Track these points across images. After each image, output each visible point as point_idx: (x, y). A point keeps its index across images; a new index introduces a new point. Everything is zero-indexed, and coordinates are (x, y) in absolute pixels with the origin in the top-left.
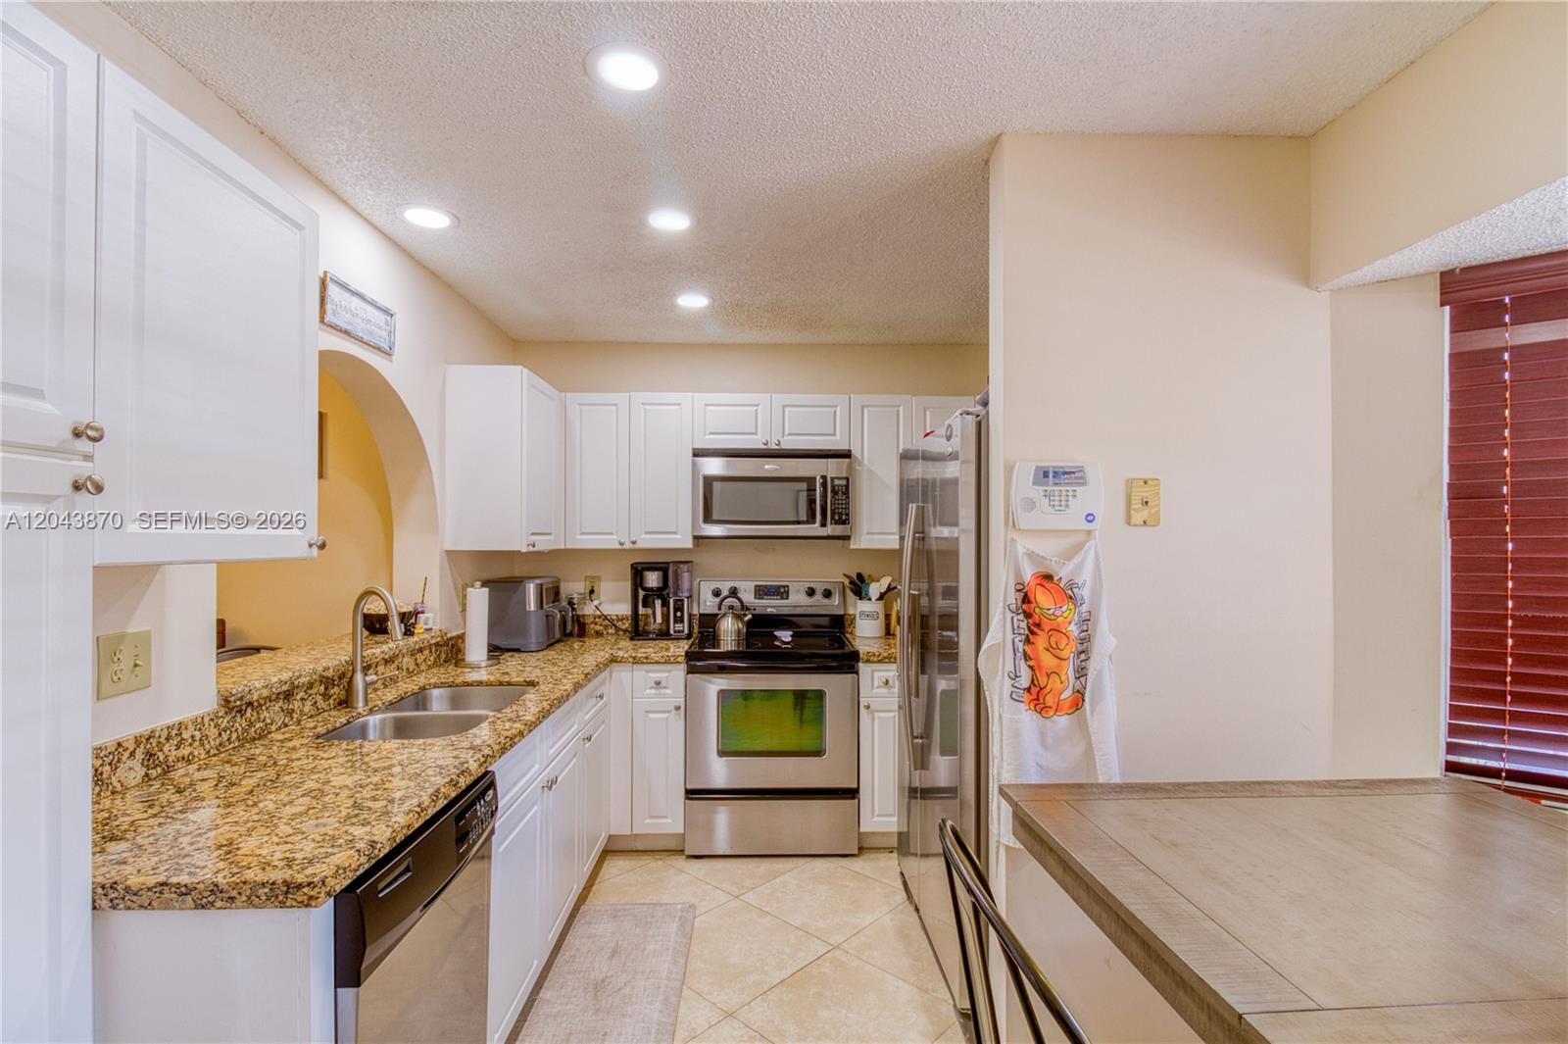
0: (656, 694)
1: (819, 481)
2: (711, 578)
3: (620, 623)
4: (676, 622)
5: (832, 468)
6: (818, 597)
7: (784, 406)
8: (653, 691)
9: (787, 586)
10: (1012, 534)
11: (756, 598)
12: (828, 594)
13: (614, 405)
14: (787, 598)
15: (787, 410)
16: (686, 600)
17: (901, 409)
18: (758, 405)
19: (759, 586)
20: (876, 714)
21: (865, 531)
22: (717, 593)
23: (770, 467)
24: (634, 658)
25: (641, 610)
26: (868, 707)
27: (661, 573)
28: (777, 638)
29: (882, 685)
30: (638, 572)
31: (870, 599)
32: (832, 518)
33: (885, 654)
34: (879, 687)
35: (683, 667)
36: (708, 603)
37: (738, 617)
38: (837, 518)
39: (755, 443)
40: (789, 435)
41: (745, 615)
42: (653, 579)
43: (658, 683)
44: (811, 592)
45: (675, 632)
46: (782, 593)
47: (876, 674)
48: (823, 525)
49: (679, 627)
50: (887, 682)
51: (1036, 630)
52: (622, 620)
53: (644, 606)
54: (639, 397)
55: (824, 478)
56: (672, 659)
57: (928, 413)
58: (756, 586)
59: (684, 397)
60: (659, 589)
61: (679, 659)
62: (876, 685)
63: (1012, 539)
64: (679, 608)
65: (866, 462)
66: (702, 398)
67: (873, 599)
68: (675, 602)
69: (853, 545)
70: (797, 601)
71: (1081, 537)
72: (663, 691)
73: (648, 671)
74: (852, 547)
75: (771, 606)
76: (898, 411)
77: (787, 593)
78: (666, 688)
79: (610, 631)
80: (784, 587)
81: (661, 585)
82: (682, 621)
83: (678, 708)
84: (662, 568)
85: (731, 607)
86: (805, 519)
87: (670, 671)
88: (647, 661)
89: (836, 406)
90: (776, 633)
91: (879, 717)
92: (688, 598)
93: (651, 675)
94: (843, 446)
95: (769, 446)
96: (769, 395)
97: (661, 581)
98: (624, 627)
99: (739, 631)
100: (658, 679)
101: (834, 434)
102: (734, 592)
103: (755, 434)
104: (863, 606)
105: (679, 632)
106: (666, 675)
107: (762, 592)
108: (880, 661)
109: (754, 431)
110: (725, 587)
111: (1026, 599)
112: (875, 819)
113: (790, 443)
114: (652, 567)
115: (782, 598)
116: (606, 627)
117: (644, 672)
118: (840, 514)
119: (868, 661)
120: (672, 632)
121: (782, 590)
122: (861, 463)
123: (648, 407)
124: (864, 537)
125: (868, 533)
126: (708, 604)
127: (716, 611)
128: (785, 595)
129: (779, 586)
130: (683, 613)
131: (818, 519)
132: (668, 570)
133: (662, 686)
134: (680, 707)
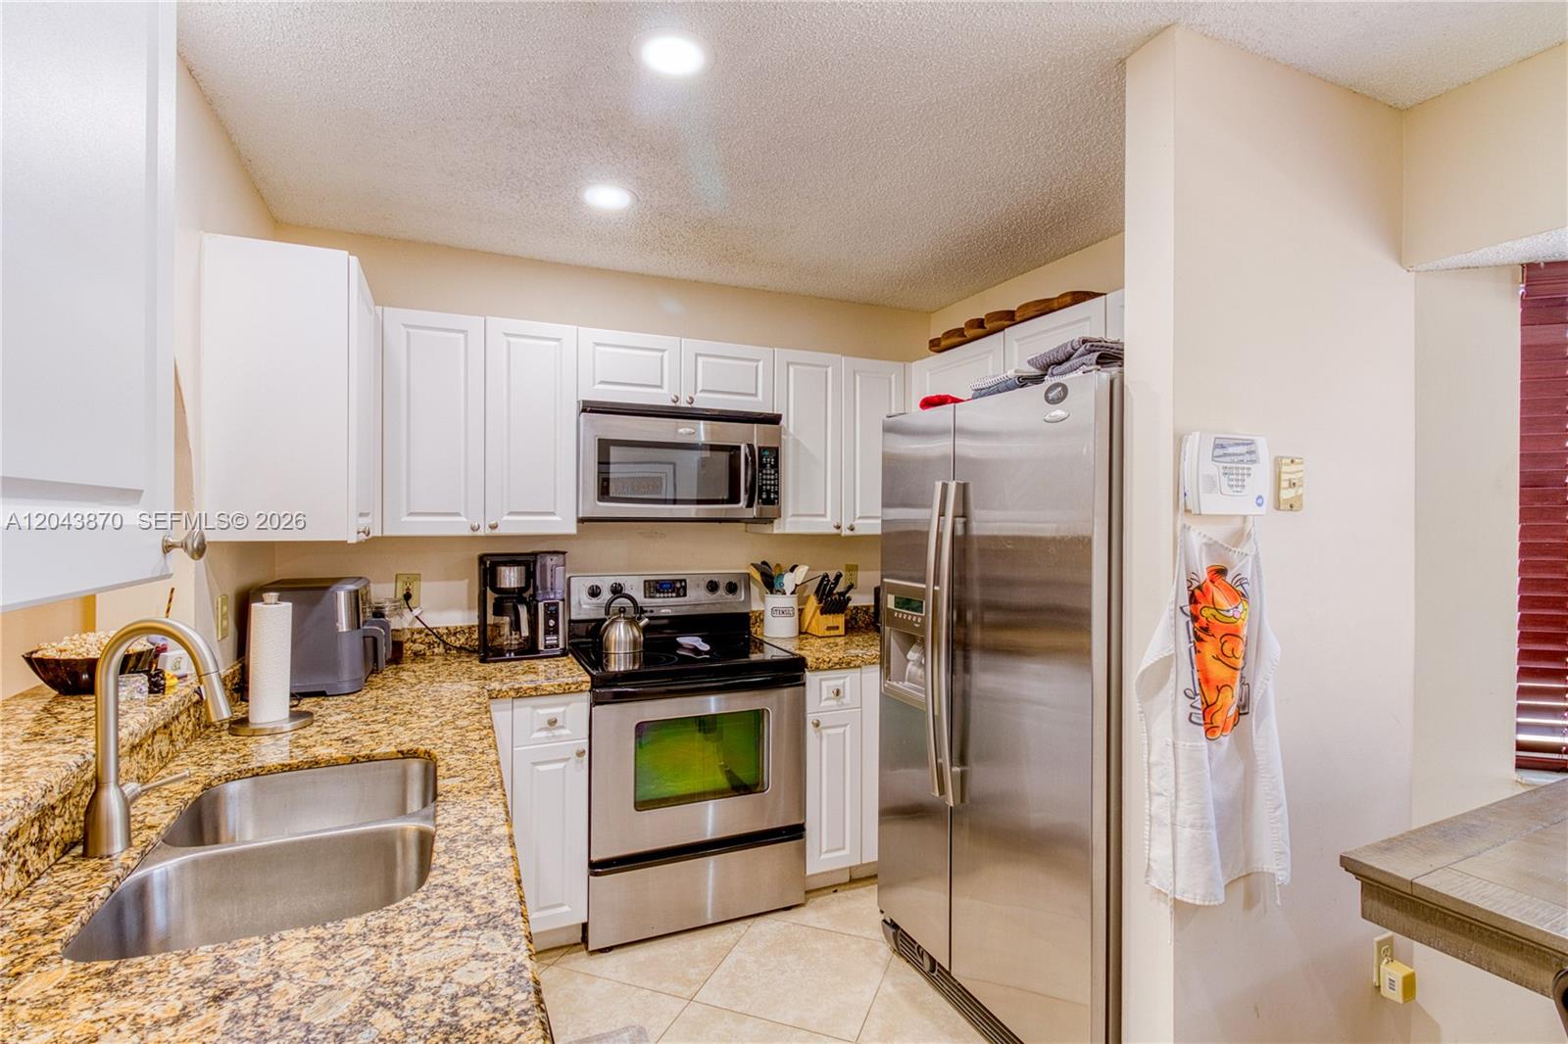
0: (547, 737)
1: (744, 448)
2: (584, 571)
3: (453, 638)
4: (547, 632)
5: (757, 435)
6: (721, 592)
7: (697, 355)
8: (543, 734)
9: (685, 581)
10: (1182, 519)
11: (645, 597)
12: (732, 588)
13: (462, 332)
14: (685, 595)
15: (700, 360)
16: (561, 603)
17: (830, 370)
18: (663, 351)
19: (649, 581)
20: (824, 732)
21: (790, 513)
22: (594, 592)
23: (684, 430)
24: (517, 691)
25: (491, 619)
26: (817, 725)
27: (523, 568)
28: (680, 646)
29: (832, 695)
30: (489, 568)
31: (784, 593)
32: (760, 497)
33: (836, 660)
34: (827, 699)
35: (586, 697)
36: (585, 606)
37: (632, 622)
38: (764, 496)
39: (662, 398)
40: (702, 391)
41: (640, 619)
42: (510, 577)
43: (553, 723)
44: (713, 587)
45: (546, 647)
46: (679, 589)
47: (824, 684)
48: (750, 505)
49: (552, 639)
50: (838, 693)
51: (1202, 635)
52: (455, 634)
53: (496, 613)
54: (498, 324)
55: (751, 446)
56: (573, 687)
57: (858, 378)
58: (645, 581)
59: (566, 331)
60: (521, 590)
61: (583, 687)
62: (824, 697)
63: (1184, 526)
64: (552, 613)
65: (791, 430)
66: (591, 334)
67: (788, 593)
68: (547, 606)
69: (779, 528)
70: (696, 599)
72: (557, 732)
73: (535, 707)
74: (775, 532)
75: (666, 606)
76: (826, 373)
77: (685, 588)
78: (562, 727)
79: (436, 650)
80: (681, 581)
81: (523, 585)
82: (556, 631)
83: (580, 754)
84: (527, 564)
85: (622, 610)
86: (727, 497)
87: (567, 704)
88: (537, 692)
89: (758, 361)
90: (679, 639)
91: (828, 735)
92: (563, 600)
93: (541, 711)
94: (767, 410)
95: (678, 404)
96: (678, 338)
97: (524, 581)
98: (457, 644)
99: (635, 642)
100: (552, 717)
101: (755, 395)
102: (617, 591)
103: (660, 387)
104: (775, 601)
105: (552, 646)
106: (561, 709)
107: (656, 587)
108: (830, 668)
109: (659, 384)
110: (606, 584)
112: (823, 856)
113: (704, 402)
114: (512, 560)
115: (678, 596)
116: (430, 645)
117: (529, 709)
118: (768, 492)
119: (817, 669)
120: (541, 647)
121: (678, 585)
122: (786, 433)
123: (511, 339)
124: (789, 520)
125: (793, 515)
126: (583, 607)
127: (602, 615)
128: (682, 592)
129: (674, 582)
130: (556, 620)
131: (743, 496)
132: (535, 563)
133: (557, 725)
134: (584, 752)
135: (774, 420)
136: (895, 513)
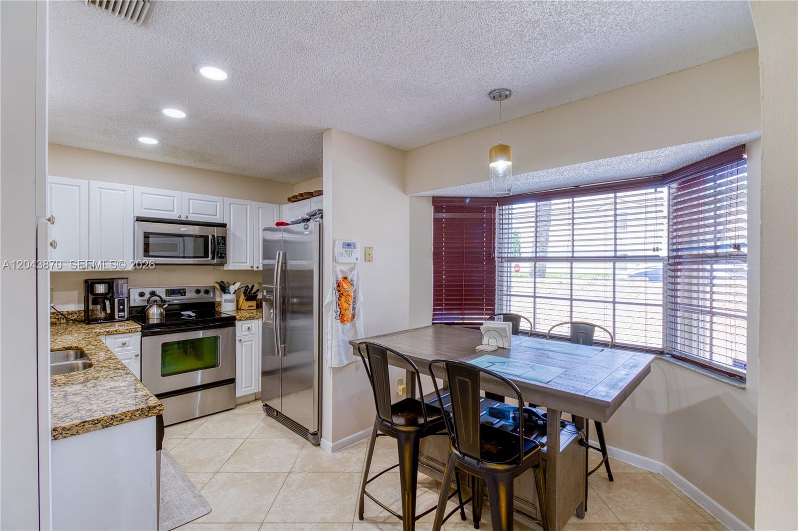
0: (122, 350)
1: (210, 237)
2: (136, 287)
3: (70, 316)
4: (119, 311)
5: (216, 231)
6: (202, 293)
7: (189, 199)
8: (119, 349)
9: (185, 289)
10: (335, 264)
11: (166, 296)
12: (207, 292)
13: (77, 186)
14: (185, 295)
15: (191, 201)
16: (126, 299)
17: (248, 207)
18: (174, 197)
19: (168, 290)
20: (243, 343)
21: (232, 262)
22: (142, 295)
23: (183, 229)
24: (108, 332)
25: (91, 307)
26: (240, 341)
27: (107, 285)
28: (183, 315)
29: (246, 330)
30: (90, 285)
31: (230, 293)
32: (217, 255)
33: (248, 316)
34: (245, 331)
35: (139, 334)
36: (137, 301)
37: (160, 306)
38: (219, 255)
39: (174, 216)
40: (192, 213)
41: (164, 305)
42: (101, 289)
43: (124, 344)
44: (198, 291)
45: (119, 317)
46: (182, 293)
47: (243, 326)
48: (213, 258)
49: (121, 314)
50: (249, 328)
51: (341, 296)
52: (71, 314)
53: (93, 304)
54: (96, 184)
55: (213, 236)
56: (133, 330)
57: (260, 210)
58: (166, 290)
59: (129, 188)
60: (106, 294)
61: (138, 330)
62: (243, 330)
63: (335, 266)
64: (121, 303)
65: (232, 230)
66: (139, 189)
67: (232, 293)
68: (119, 301)
69: (226, 268)
70: (190, 296)
71: (353, 265)
72: (126, 348)
73: (116, 339)
75: (176, 299)
76: (247, 208)
77: (185, 292)
78: (128, 346)
80: (183, 289)
81: (107, 292)
82: (123, 310)
83: (137, 356)
84: (110, 283)
85: (155, 301)
86: (203, 256)
87: (131, 337)
88: (117, 332)
89: (217, 202)
90: (182, 313)
91: (245, 345)
92: (127, 298)
93: (118, 340)
94: (221, 222)
95: (181, 219)
96: (181, 192)
97: (107, 290)
98: (73, 318)
99: (161, 314)
100: (124, 342)
101: (216, 215)
102: (153, 294)
103: (173, 211)
104: (226, 297)
105: (122, 317)
106: (128, 339)
107: (170, 292)
108: (246, 320)
109: (172, 210)
110: (147, 291)
111: (339, 286)
112: (243, 390)
113: (192, 218)
114: (101, 282)
115: (182, 295)
116: (58, 319)
117: (113, 339)
118: (221, 254)
119: (240, 320)
120: (117, 318)
121: (182, 291)
122: (229, 230)
123: (102, 190)
124: (230, 264)
125: (233, 263)
126: (136, 301)
127: (146, 304)
128: (183, 294)
129: (180, 290)
130: (124, 306)
131: (210, 255)
132: (113, 282)
133: (126, 345)
134: (138, 355)
135: (224, 226)
136: (267, 262)
